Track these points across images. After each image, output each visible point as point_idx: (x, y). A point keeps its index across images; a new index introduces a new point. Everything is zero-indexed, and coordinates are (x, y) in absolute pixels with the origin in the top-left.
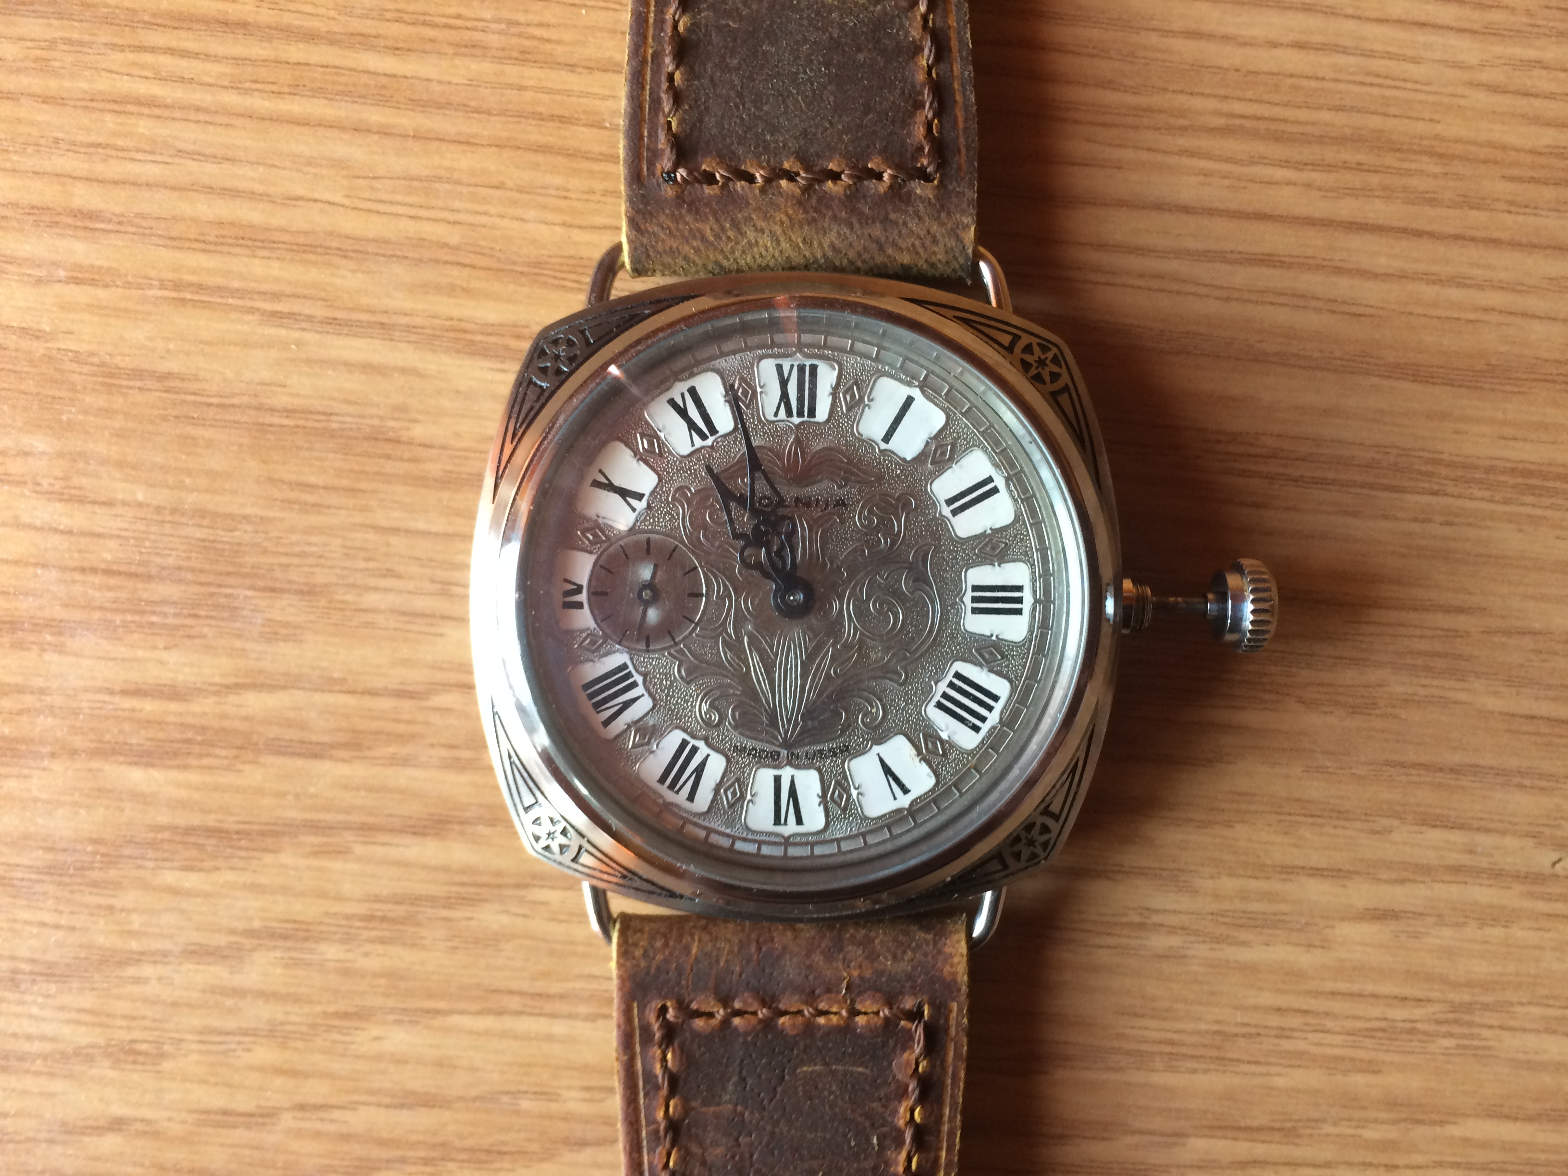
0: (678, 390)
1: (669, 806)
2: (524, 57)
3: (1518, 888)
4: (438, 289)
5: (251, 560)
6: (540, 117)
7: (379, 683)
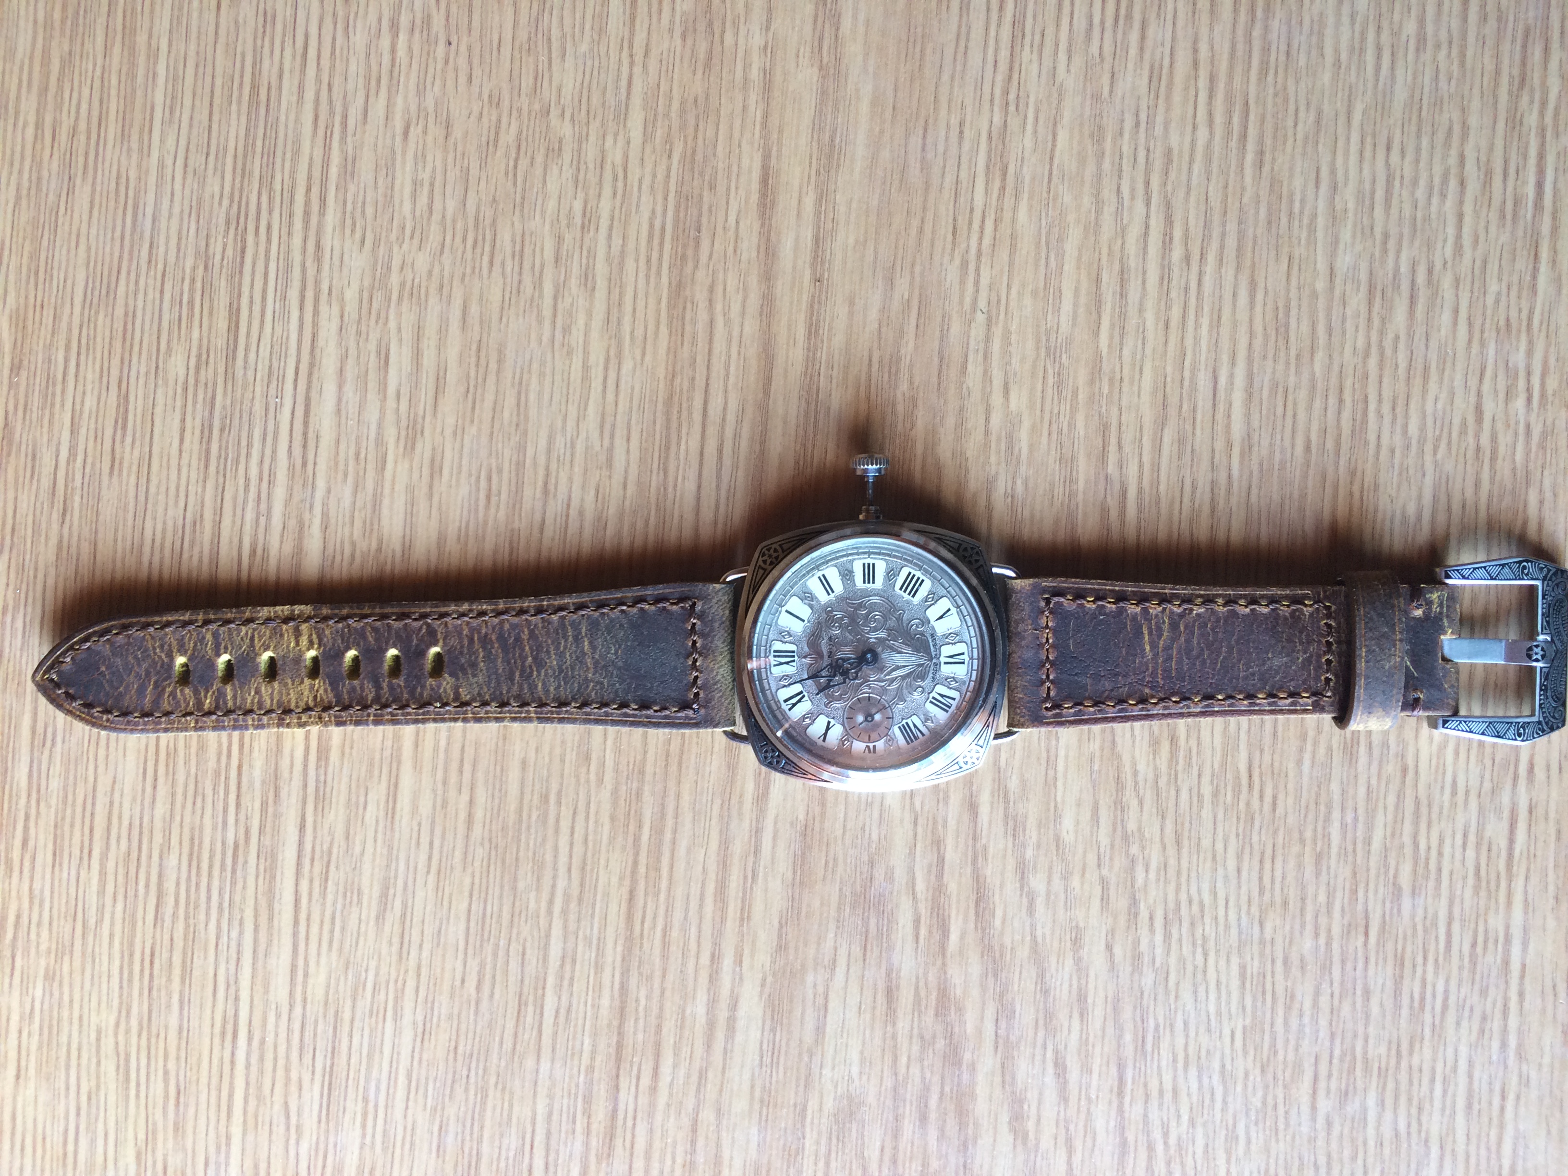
0: (785, 707)
1: (958, 708)
2: (642, 772)
3: (994, 329)
4: (740, 808)
5: (859, 889)
6: (667, 765)
7: (911, 833)
